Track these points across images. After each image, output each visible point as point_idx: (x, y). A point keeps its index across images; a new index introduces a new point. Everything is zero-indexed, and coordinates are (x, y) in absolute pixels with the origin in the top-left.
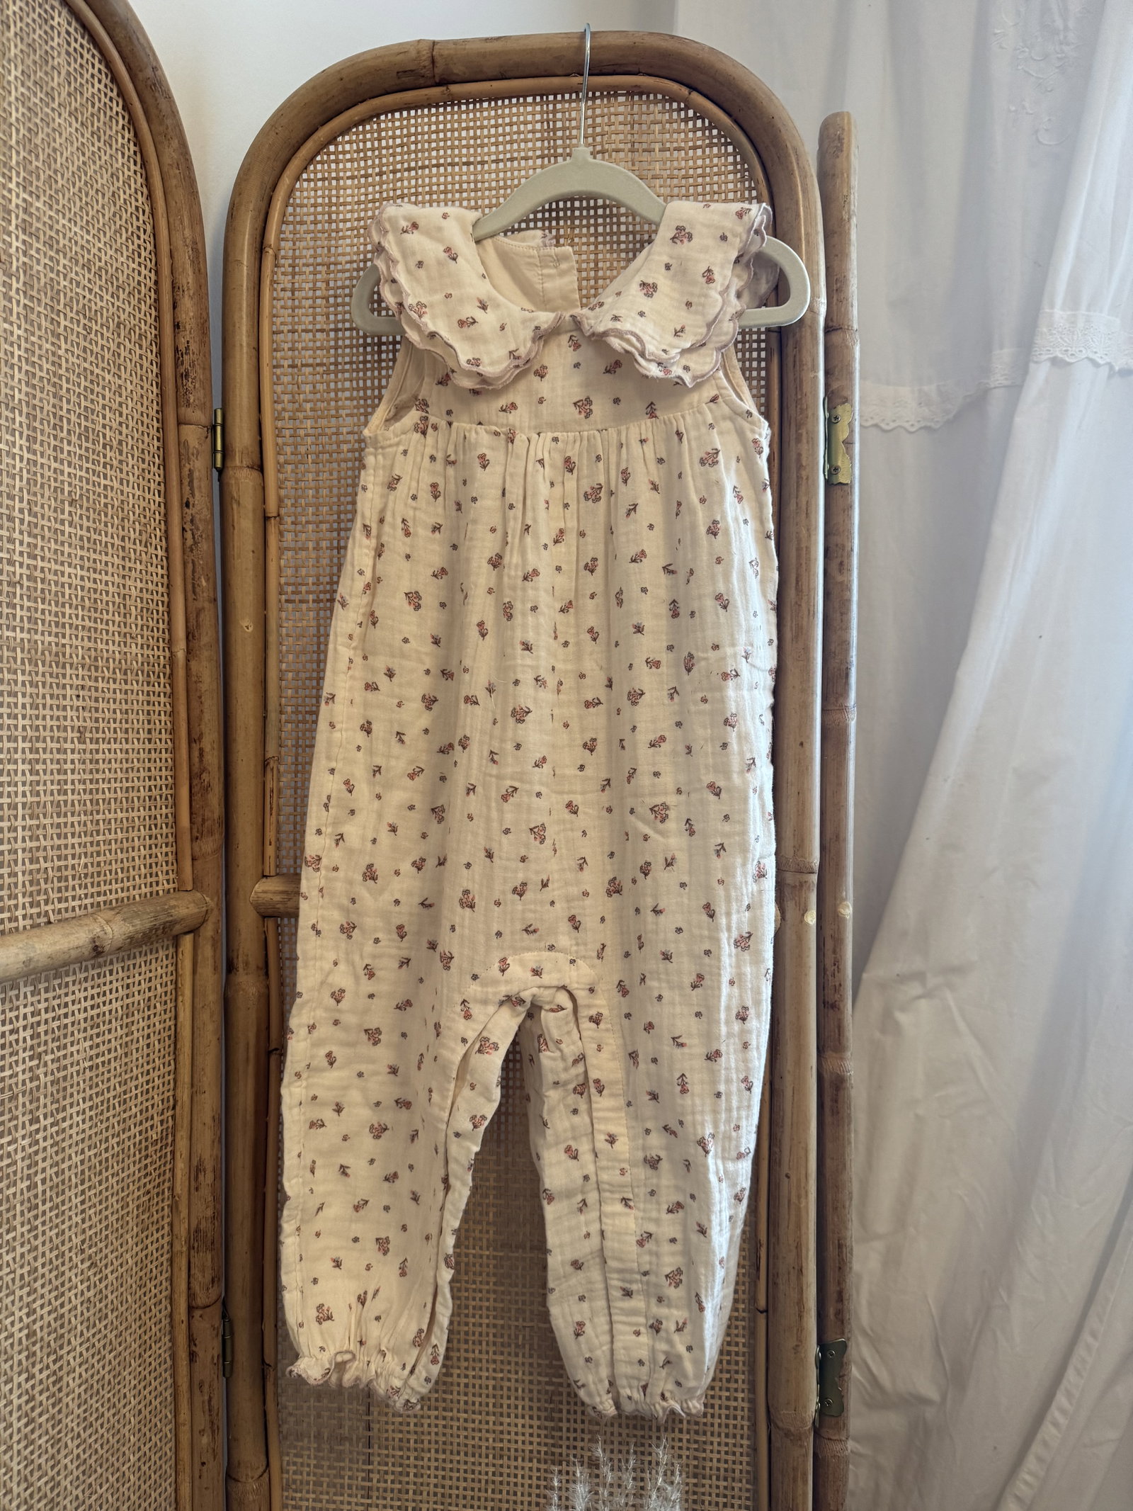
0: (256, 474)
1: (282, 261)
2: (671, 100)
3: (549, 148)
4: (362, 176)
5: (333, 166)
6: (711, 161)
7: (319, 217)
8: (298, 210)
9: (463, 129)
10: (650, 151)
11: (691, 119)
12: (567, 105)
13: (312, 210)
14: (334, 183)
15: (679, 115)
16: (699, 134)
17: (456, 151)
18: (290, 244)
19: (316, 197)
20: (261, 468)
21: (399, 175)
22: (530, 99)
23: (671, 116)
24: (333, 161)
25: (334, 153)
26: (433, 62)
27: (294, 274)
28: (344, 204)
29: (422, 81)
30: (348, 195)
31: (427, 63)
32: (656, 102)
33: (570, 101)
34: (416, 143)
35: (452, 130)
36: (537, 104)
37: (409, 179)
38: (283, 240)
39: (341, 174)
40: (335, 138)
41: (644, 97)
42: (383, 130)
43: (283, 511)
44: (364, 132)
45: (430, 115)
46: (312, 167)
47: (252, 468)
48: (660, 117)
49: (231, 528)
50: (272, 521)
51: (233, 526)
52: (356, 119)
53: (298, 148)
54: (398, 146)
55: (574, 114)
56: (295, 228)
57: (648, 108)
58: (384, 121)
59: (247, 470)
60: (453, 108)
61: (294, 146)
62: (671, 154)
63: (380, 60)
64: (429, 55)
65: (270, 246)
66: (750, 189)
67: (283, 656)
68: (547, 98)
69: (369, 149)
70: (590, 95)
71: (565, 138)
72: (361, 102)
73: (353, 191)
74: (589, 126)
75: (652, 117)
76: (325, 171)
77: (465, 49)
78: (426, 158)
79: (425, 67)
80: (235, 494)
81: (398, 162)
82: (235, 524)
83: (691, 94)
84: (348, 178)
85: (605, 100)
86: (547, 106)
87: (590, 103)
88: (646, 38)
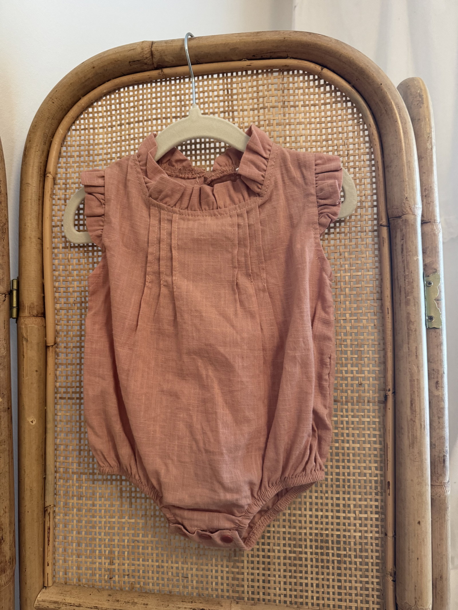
0: (39, 320)
1: (59, 181)
2: (309, 75)
3: (228, 107)
4: (109, 127)
5: (91, 121)
6: (337, 112)
7: (82, 153)
8: (69, 148)
9: (173, 95)
10: (295, 106)
11: (322, 86)
12: (240, 79)
13: (78, 148)
14: (92, 131)
15: (314, 83)
16: (328, 95)
17: (169, 110)
18: (64, 170)
19: (80, 140)
20: (43, 315)
21: (132, 125)
22: (215, 76)
23: (309, 84)
24: (91, 118)
25: (91, 113)
26: (152, 55)
27: (66, 189)
28: (98, 144)
29: (145, 67)
30: (100, 138)
31: (148, 55)
32: (299, 75)
33: (242, 76)
34: (143, 105)
35: (166, 97)
36: (220, 79)
37: (138, 128)
39: (96, 126)
40: (92, 104)
41: (291, 73)
42: (122, 98)
43: (58, 340)
44: (111, 99)
45: (151, 88)
46: (78, 122)
47: (37, 316)
48: (301, 85)
49: (22, 357)
50: (51, 348)
51: (23, 355)
52: (105, 91)
53: (69, 111)
54: (132, 107)
55: (244, 85)
56: (67, 160)
57: (293, 79)
58: (123, 92)
59: (34, 318)
60: (166, 83)
61: (65, 110)
62: (310, 108)
63: (118, 55)
64: (150, 50)
65: (50, 173)
66: (364, 130)
67: (57, 435)
68: (227, 75)
69: (113, 110)
70: (255, 72)
71: (239, 99)
72: (108, 81)
73: (103, 136)
74: (254, 92)
75: (296, 85)
76: (86, 124)
77: (172, 46)
78: (149, 115)
79: (147, 58)
80: (25, 335)
81: (132, 118)
82: (25, 354)
83: (322, 69)
84: (100, 128)
85: (265, 75)
86: (227, 80)
87: (255, 77)
88: (292, 34)
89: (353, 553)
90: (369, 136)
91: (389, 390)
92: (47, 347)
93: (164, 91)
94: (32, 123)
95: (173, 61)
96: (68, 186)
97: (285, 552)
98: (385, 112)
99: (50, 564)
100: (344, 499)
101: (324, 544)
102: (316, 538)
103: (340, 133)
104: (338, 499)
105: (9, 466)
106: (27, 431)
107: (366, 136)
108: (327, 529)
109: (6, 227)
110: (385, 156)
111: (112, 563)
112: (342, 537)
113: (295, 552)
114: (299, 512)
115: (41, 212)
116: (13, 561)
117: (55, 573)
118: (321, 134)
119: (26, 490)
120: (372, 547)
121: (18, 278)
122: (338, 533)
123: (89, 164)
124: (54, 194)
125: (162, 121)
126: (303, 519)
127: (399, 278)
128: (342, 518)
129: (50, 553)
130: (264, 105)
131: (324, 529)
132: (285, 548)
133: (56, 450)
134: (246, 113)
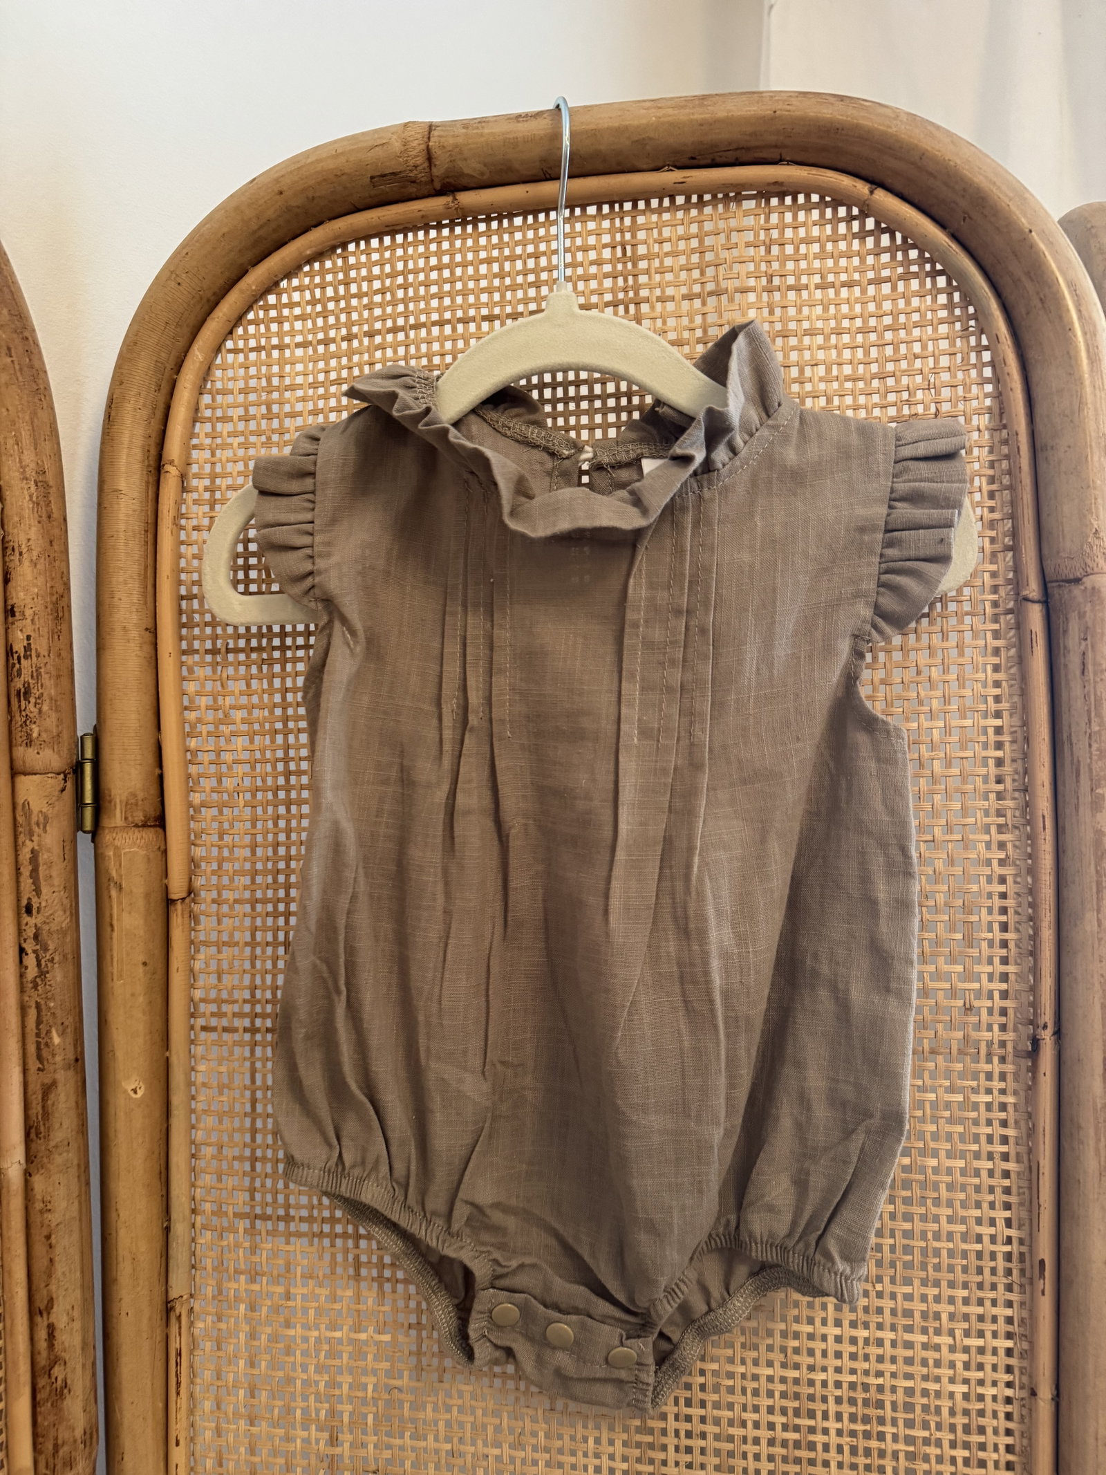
0: (150, 835)
1: (195, 482)
2: (836, 204)
3: (625, 290)
4: (320, 342)
5: (274, 327)
6: (908, 303)
7: (252, 410)
8: (219, 398)
9: (482, 262)
10: (797, 289)
11: (871, 233)
12: (654, 218)
13: (241, 398)
14: (276, 354)
15: (849, 228)
16: (885, 258)
17: (471, 299)
18: (207, 454)
19: (247, 378)
20: (160, 821)
21: (378, 339)
22: (592, 210)
23: (835, 230)
24: (273, 320)
25: (274, 307)
26: (429, 158)
27: (212, 503)
28: (292, 387)
29: (412, 189)
30: (297, 373)
32: (808, 207)
33: (660, 210)
34: (405, 287)
35: (464, 265)
36: (604, 217)
37: (395, 347)
38: (195, 447)
39: (287, 340)
40: (277, 284)
41: (788, 200)
42: (351, 267)
43: (199, 882)
44: (323, 272)
45: (427, 242)
46: (240, 331)
47: (144, 826)
48: (816, 231)
49: (109, 929)
50: (179, 906)
51: (112, 925)
52: (308, 252)
53: (217, 304)
54: (376, 292)
55: (667, 232)
56: (214, 428)
57: (795, 217)
58: (354, 254)
59: (136, 830)
60: (464, 229)
61: (208, 300)
62: (837, 293)
63: (343, 159)
64: (423, 147)
65: (172, 462)
66: (979, 349)
67: (198, 1120)
68: (621, 207)
69: (330, 299)
70: (694, 199)
71: (653, 271)
72: (316, 226)
73: (306, 367)
74: (693, 251)
75: (802, 232)
76: (262, 335)
77: (482, 135)
78: (422, 312)
79: (416, 167)
80: (114, 874)
81: (377, 319)
82: (115, 923)
83: (872, 192)
84: (298, 345)
85: (720, 206)
86: (622, 219)
87: (694, 212)
88: (795, 102)
89: (947, 1437)
90: (992, 363)
91: (1045, 1027)
92: (169, 902)
93: (460, 250)
94: (127, 336)
95: (482, 174)
96: (218, 495)
97: (771, 1426)
98: (1039, 305)
99: (182, 1442)
100: (924, 1298)
101: (871, 1412)
102: (852, 1394)
103: (916, 357)
104: (908, 1297)
105: (80, 1203)
106: (121, 1114)
107: (984, 365)
108: (879, 1374)
109: (63, 603)
110: (1038, 419)
111: (334, 1441)
112: (918, 1393)
113: (797, 1428)
114: (810, 1329)
115: (150, 561)
116: (91, 1438)
117: (195, 1461)
118: (867, 360)
119: (120, 1259)
120: (995, 1422)
121: (95, 728)
122: (910, 1384)
123: (269, 438)
124: (182, 516)
125: (454, 329)
126: (818, 1346)
127: (1074, 740)
128: (918, 1347)
129: (183, 1414)
130: (718, 283)
131: (872, 1373)
132: (772, 1418)
133: (193, 1156)
134: (670, 306)
